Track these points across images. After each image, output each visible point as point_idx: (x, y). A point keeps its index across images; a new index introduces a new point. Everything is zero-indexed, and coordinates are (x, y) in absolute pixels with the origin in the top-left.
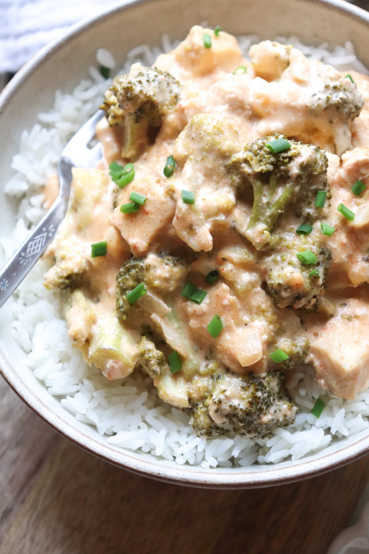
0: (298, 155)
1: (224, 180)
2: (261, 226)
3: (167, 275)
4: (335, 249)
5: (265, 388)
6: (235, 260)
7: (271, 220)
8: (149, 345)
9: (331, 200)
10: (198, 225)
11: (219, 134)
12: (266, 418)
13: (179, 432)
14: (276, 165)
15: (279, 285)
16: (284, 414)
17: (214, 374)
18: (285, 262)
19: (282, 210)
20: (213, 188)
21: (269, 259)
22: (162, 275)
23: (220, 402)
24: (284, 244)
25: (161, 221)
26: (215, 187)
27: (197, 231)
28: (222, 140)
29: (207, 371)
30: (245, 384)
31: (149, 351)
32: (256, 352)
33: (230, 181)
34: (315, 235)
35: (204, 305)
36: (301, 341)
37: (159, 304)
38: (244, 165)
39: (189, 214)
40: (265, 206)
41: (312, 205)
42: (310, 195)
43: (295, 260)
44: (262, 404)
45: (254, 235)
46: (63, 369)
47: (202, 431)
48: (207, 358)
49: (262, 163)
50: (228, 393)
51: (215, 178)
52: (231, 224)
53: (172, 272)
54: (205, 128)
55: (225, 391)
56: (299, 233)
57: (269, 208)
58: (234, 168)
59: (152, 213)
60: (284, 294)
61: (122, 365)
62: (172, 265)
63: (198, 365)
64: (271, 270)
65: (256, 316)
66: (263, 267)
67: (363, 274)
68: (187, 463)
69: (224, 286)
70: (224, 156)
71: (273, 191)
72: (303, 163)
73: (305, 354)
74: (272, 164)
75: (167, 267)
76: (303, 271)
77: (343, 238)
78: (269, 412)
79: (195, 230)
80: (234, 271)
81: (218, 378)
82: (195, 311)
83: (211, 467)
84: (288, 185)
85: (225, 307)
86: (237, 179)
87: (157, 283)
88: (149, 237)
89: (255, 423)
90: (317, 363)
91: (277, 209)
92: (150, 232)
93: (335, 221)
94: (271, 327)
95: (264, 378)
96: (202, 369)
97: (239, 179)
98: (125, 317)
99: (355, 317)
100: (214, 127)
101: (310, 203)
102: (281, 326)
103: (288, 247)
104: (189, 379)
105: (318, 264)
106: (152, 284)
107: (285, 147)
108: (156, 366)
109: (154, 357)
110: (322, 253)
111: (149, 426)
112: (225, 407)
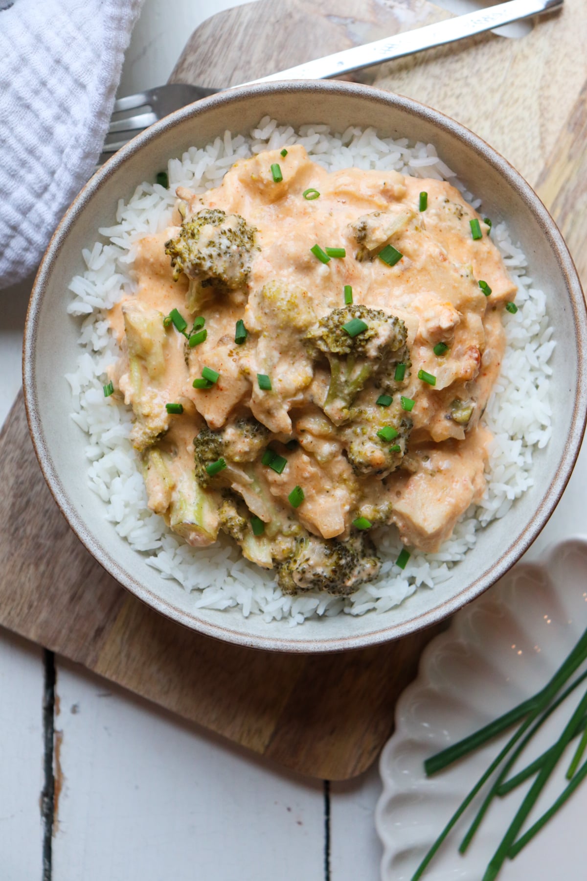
0: (376, 335)
1: (300, 353)
2: (340, 404)
3: (247, 449)
4: (416, 415)
5: (349, 552)
6: (314, 432)
7: (350, 397)
8: (230, 512)
9: (411, 368)
10: (277, 409)
11: (294, 309)
12: (349, 583)
13: (264, 585)
14: (353, 347)
15: (360, 463)
16: (368, 573)
17: (298, 537)
18: (365, 436)
19: (360, 388)
20: (289, 364)
21: (348, 431)
22: (242, 450)
23: (304, 572)
24: (365, 416)
25: (237, 398)
26: (292, 362)
27: (276, 414)
28: (296, 316)
29: (290, 532)
30: (328, 552)
31: (231, 519)
32: (337, 528)
33: (306, 355)
34: (396, 408)
35: (285, 475)
36: (384, 507)
37: (240, 476)
38: (319, 342)
39: (267, 400)
40: (343, 384)
41: (392, 377)
42: (390, 367)
43: (374, 434)
44: (345, 568)
45: (333, 412)
46: (144, 525)
47: (288, 592)
48: (289, 518)
49: (338, 343)
50: (311, 562)
51: (291, 353)
52: (309, 398)
53: (252, 445)
54: (279, 304)
55: (308, 560)
56: (379, 405)
57: (348, 386)
58: (310, 343)
59: (227, 390)
60: (365, 471)
61: (205, 538)
62: (251, 437)
63: (281, 525)
64: (352, 442)
65: (337, 484)
66: (343, 439)
67: (445, 433)
68: (274, 619)
69: (305, 458)
70: (299, 330)
71: (351, 370)
72: (381, 345)
73: (388, 518)
74: (349, 346)
75: (247, 440)
76: (383, 447)
77: (424, 402)
78: (353, 575)
79: (273, 413)
80: (314, 442)
81: (302, 541)
82: (275, 481)
83: (298, 624)
84: (366, 364)
85: (306, 479)
86: (313, 354)
87: (237, 459)
88: (225, 414)
89: (339, 586)
90: (400, 524)
91: (355, 388)
92: (226, 408)
93: (416, 388)
94: (353, 496)
95: (348, 542)
96: (285, 528)
97: (315, 353)
98: (205, 485)
99: (438, 471)
100: (289, 301)
101: (389, 375)
102: (363, 492)
103: (368, 421)
104: (273, 539)
105: (399, 436)
106: (232, 459)
107: (362, 329)
108: (239, 534)
109: (236, 525)
110: (403, 425)
111: (235, 579)
112: (309, 576)
